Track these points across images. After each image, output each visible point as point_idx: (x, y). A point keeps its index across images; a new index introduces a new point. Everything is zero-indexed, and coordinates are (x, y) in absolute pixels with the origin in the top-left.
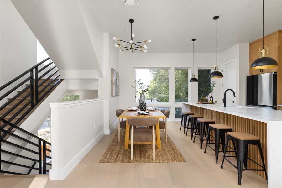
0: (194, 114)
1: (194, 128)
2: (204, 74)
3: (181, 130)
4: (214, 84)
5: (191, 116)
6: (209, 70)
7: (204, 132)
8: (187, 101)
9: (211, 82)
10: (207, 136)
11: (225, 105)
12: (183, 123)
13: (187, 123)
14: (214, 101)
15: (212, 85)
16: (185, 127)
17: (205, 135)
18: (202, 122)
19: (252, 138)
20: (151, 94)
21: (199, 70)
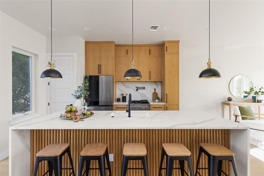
11: (129, 116)
21: (13, 52)
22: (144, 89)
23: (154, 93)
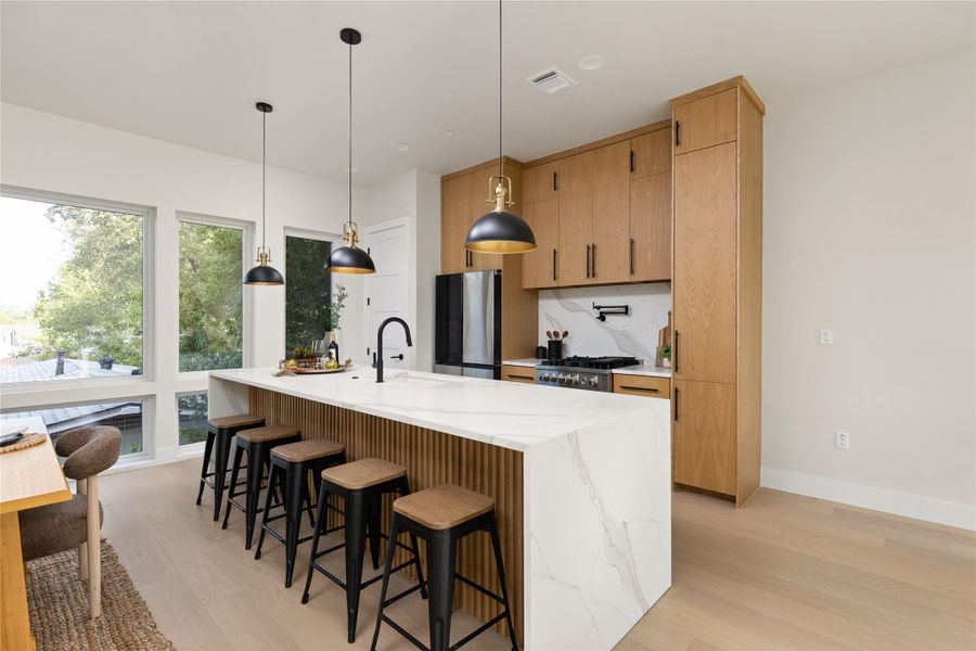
0: (261, 424)
1: (259, 483)
2: (309, 258)
3: (199, 502)
4: (341, 298)
5: (246, 436)
6: (325, 243)
7: (305, 495)
8: (238, 364)
9: (335, 291)
10: (315, 512)
11: (380, 379)
12: (211, 469)
13: (230, 465)
14: (342, 362)
15: (335, 300)
16: (219, 488)
17: (310, 508)
18: (292, 464)
19: (474, 511)
20: (63, 330)
21: (287, 238)
22: (626, 313)
23: (665, 329)
